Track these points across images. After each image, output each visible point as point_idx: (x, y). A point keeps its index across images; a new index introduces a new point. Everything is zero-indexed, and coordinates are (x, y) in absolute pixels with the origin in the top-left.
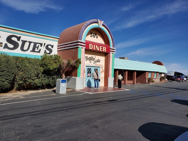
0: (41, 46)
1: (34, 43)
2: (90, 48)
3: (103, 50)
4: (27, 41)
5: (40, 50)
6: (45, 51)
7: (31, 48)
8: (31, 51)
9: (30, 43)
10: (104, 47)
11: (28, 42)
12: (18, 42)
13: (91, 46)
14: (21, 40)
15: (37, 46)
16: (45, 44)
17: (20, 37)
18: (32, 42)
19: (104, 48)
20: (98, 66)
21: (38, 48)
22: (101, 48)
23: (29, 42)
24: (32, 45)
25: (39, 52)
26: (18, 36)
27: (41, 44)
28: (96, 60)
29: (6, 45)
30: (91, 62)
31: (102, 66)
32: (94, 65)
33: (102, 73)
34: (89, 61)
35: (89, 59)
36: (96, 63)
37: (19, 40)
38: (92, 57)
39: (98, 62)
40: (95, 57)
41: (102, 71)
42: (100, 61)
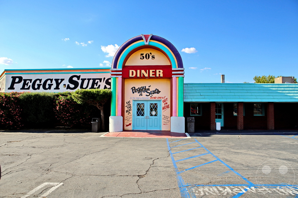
0: (100, 81)
1: (93, 79)
2: (131, 76)
3: (156, 75)
4: (86, 79)
5: (99, 86)
6: (105, 86)
7: (90, 86)
8: (90, 88)
9: (89, 80)
10: (158, 71)
12: (78, 81)
14: (80, 79)
15: (96, 82)
16: (104, 78)
17: (80, 76)
18: (91, 79)
21: (97, 84)
22: (153, 72)
23: (88, 79)
24: (91, 81)
25: (98, 88)
26: (78, 75)
27: (100, 80)
28: (151, 91)
29: (68, 85)
30: (142, 94)
31: (165, 99)
32: (147, 98)
33: (165, 110)
34: (138, 93)
35: (138, 91)
36: (152, 96)
37: (78, 79)
38: (144, 87)
39: (155, 93)
40: (149, 87)
41: (165, 107)
42: (159, 91)
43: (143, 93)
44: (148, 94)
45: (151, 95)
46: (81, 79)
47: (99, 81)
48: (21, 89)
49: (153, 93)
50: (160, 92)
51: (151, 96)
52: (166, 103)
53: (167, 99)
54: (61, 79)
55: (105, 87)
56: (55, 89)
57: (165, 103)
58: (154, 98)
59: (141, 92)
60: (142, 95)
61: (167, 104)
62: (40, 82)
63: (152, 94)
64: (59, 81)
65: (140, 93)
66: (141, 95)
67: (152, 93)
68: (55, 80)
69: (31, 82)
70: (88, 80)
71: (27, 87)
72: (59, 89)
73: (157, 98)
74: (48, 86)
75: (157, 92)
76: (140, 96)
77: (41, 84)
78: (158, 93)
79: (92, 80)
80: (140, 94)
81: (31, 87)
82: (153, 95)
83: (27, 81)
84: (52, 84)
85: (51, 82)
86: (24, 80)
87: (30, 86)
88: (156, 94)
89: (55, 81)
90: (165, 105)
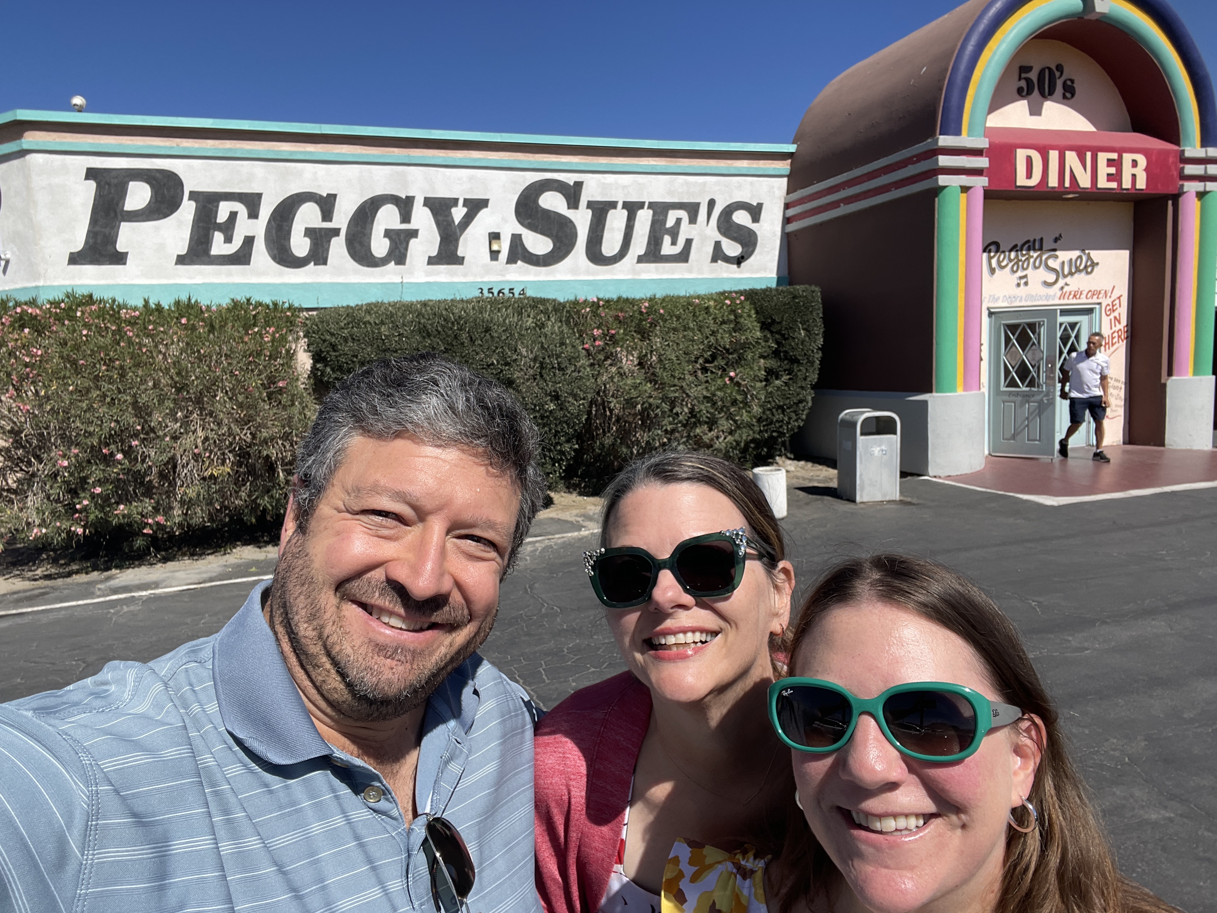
0: (693, 220)
1: (652, 205)
2: (1021, 180)
3: (1120, 183)
4: (613, 205)
5: (689, 242)
6: (718, 245)
7: (639, 246)
8: (641, 259)
9: (632, 208)
10: (1128, 158)
11: (620, 205)
12: (571, 214)
13: (1029, 160)
14: (583, 203)
15: (670, 223)
16: (712, 203)
17: (579, 185)
18: (641, 205)
19: (1135, 164)
20: (1083, 302)
21: (674, 233)
22: (1110, 163)
23: (626, 205)
24: (644, 217)
25: (683, 257)
26: (570, 179)
27: (692, 209)
28: (1063, 263)
29: (516, 240)
30: (1025, 276)
31: (1112, 299)
32: (1047, 297)
33: (1112, 349)
34: (1014, 272)
35: (1010, 260)
36: (1066, 284)
37: (573, 203)
38: (1035, 240)
39: (1078, 270)
40: (1056, 240)
41: (1113, 338)
42: (1093, 262)
43: (1030, 272)
44: (1051, 277)
45: (1061, 282)
46: (591, 205)
47: (683, 214)
48: (181, 260)
49: (1071, 274)
50: (1097, 264)
51: (1062, 288)
52: (1115, 318)
53: (1119, 298)
54: (467, 202)
55: (718, 255)
56: (431, 261)
57: (1112, 317)
58: (1075, 296)
59: (1024, 269)
60: (1026, 284)
61: (1119, 323)
62: (327, 215)
63: (1065, 276)
64: (454, 210)
65: (1020, 273)
66: (1023, 281)
67: (1066, 271)
68: (429, 202)
69: (253, 214)
70: (625, 213)
71: (230, 249)
72: (460, 261)
73: (1085, 293)
74: (387, 242)
75: (1086, 267)
76: (1018, 285)
77: (336, 232)
78: (1088, 273)
79: (651, 212)
80: (1021, 278)
81: (260, 247)
82: (1069, 280)
83: (224, 210)
84: (414, 233)
85: (406, 217)
86: (194, 196)
87: (249, 241)
88: (1083, 274)
89: (427, 211)
90: (1114, 329)
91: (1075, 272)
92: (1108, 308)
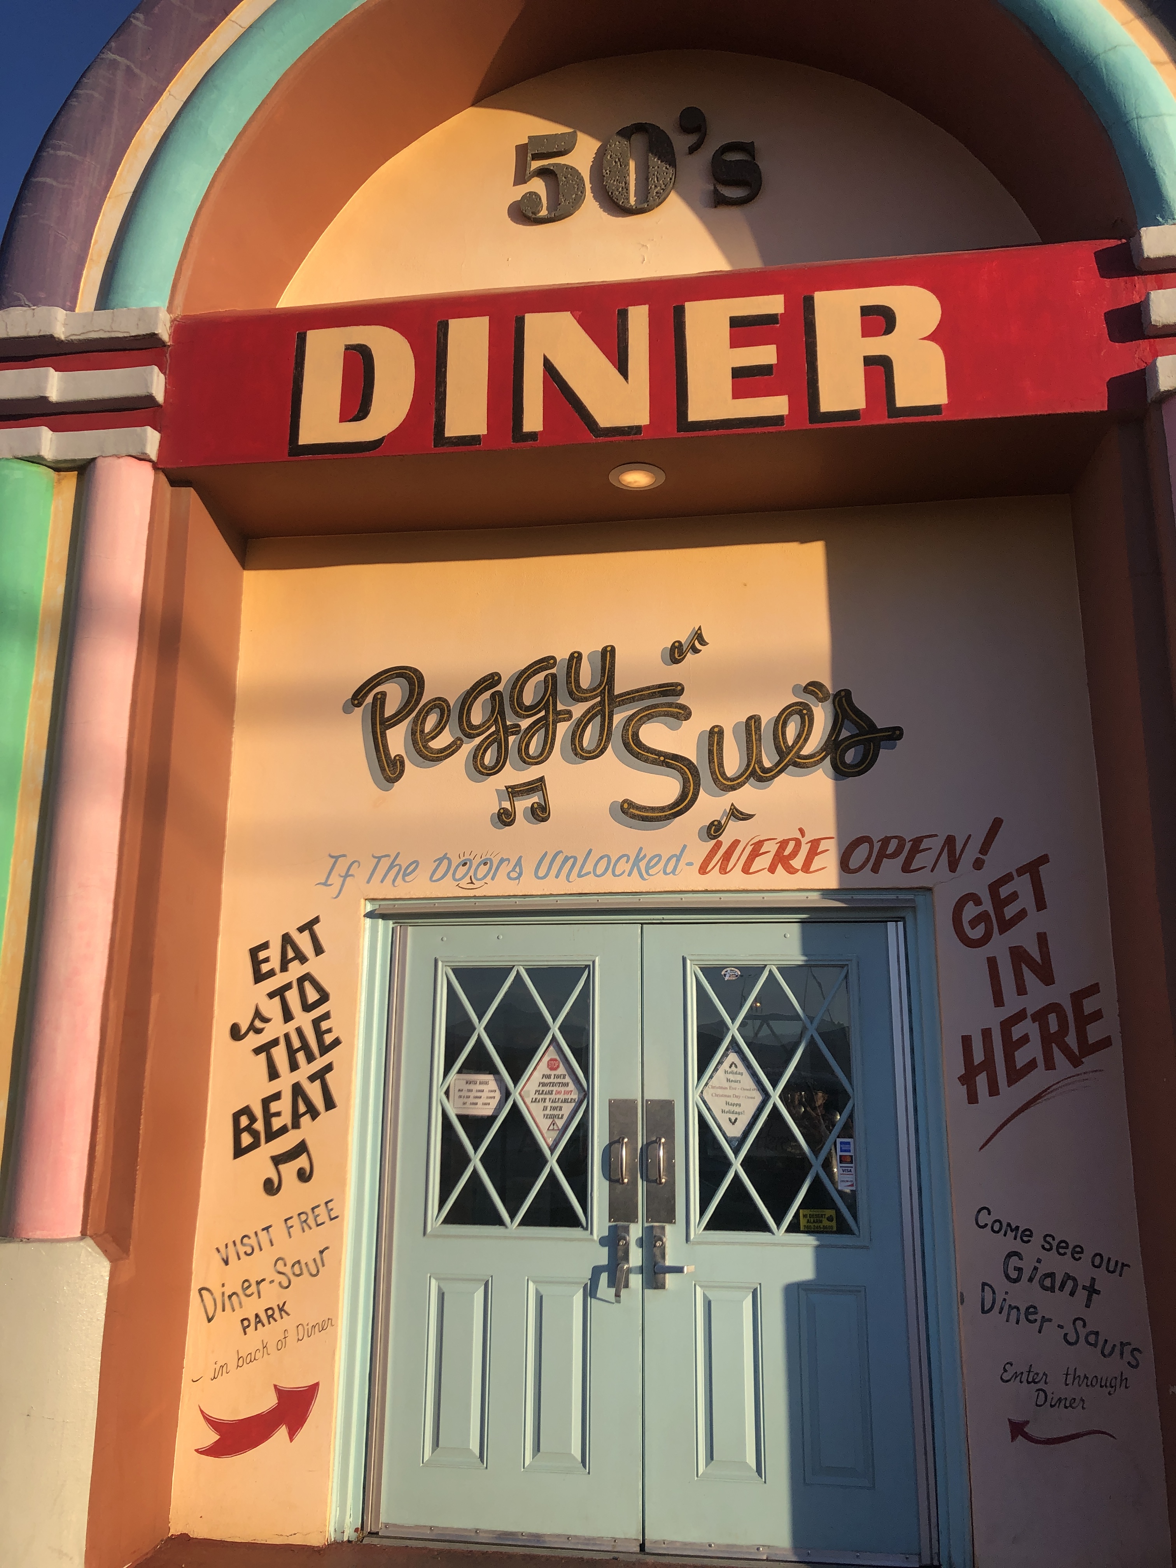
13: (360, 358)
19: (876, 318)
22: (749, 330)
28: (715, 735)
31: (992, 872)
32: (641, 865)
33: (1014, 1095)
34: (483, 770)
35: (468, 731)
38: (575, 658)
39: (790, 759)
40: (676, 652)
41: (1011, 1046)
42: (865, 726)
43: (556, 770)
44: (661, 789)
45: (710, 806)
49: (757, 773)
50: (894, 734)
51: (714, 830)
52: (1018, 955)
53: (1032, 869)
57: (1000, 946)
58: (778, 859)
59: (527, 760)
61: (1046, 976)
63: (726, 785)
65: (512, 775)
67: (732, 763)
73: (836, 853)
75: (831, 748)
76: (505, 818)
78: (843, 769)
80: (514, 792)
82: (746, 797)
88: (821, 775)
90: (1013, 1004)
91: (779, 769)
92: (970, 911)
